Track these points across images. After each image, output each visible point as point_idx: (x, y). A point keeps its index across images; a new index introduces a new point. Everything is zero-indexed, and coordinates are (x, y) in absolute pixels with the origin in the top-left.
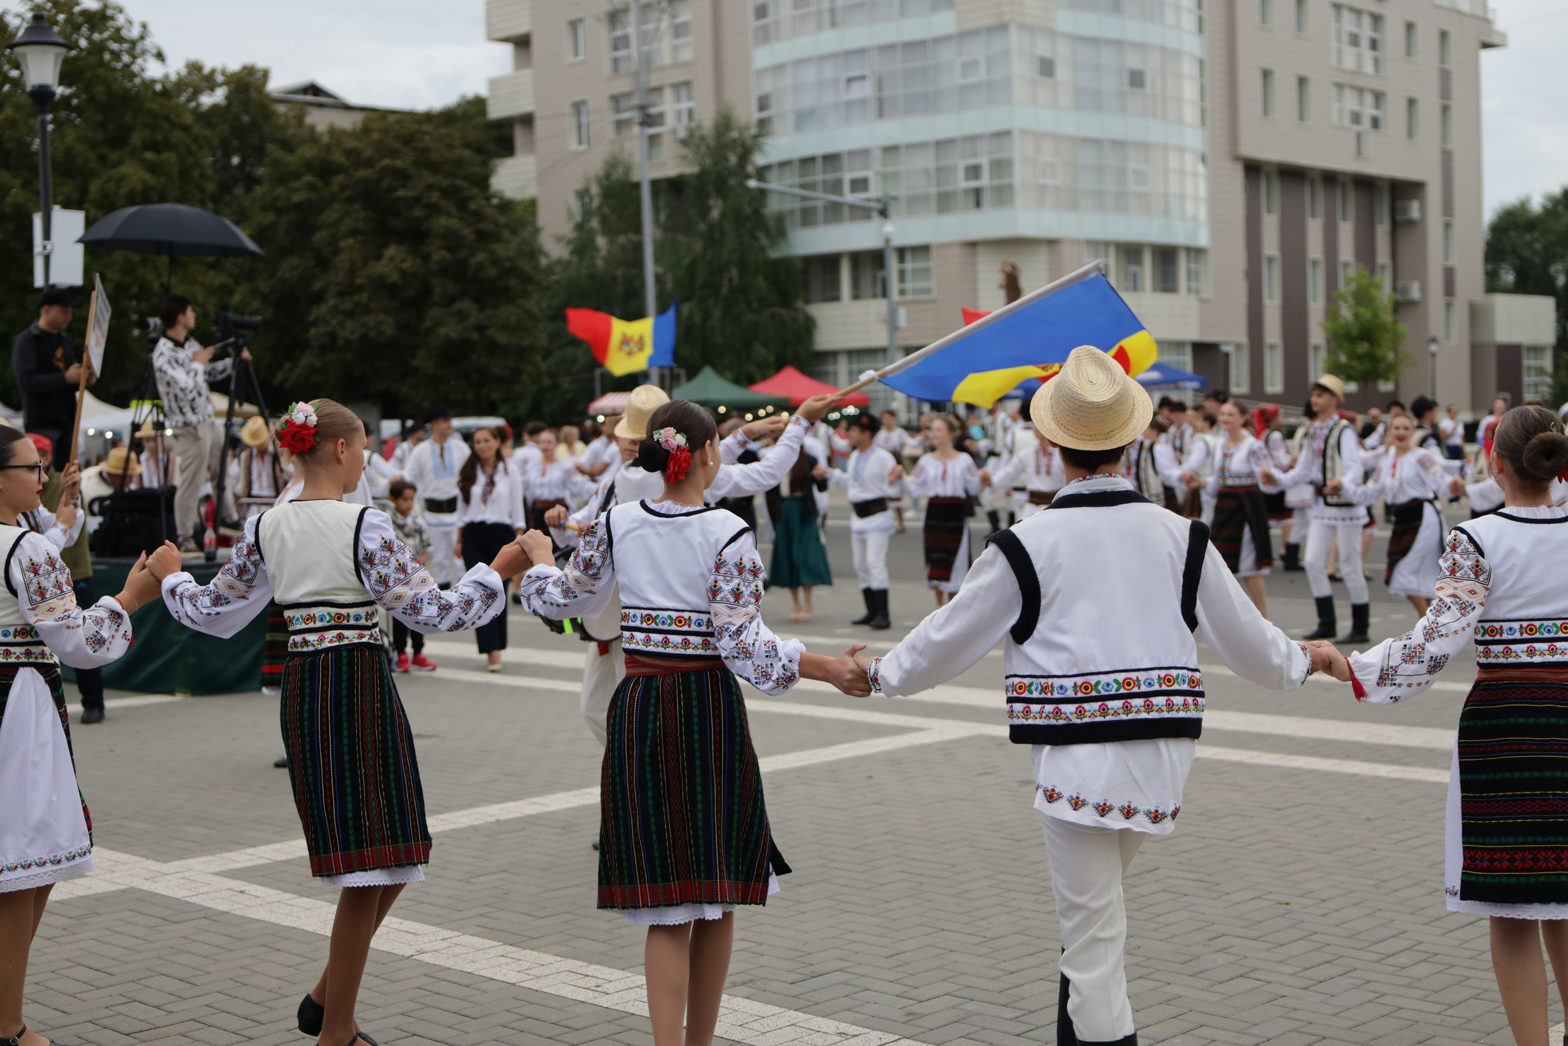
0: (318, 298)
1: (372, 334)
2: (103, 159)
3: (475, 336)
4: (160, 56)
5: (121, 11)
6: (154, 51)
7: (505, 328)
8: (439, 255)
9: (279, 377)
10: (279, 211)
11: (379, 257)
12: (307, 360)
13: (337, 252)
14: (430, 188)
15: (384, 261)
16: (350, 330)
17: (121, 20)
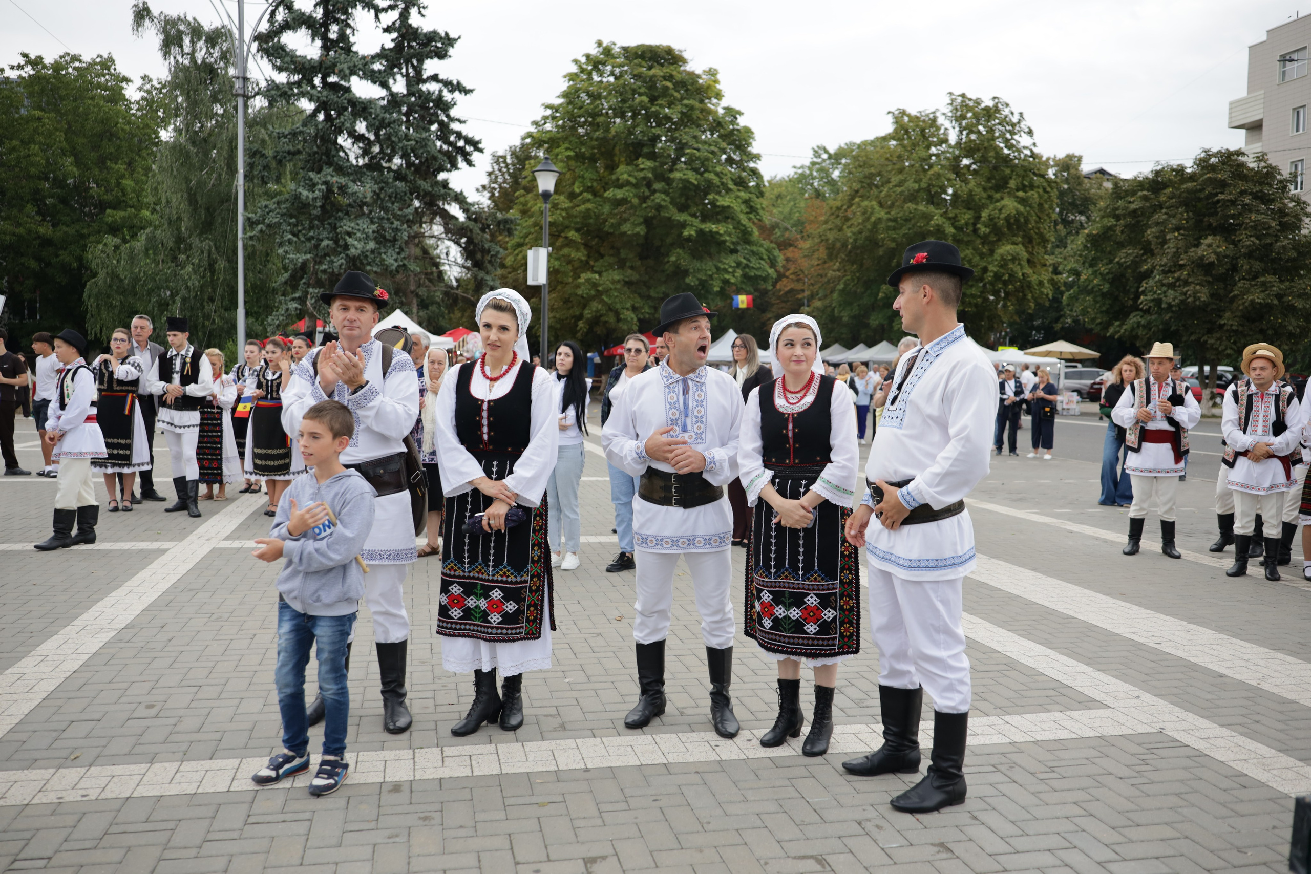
0: (1148, 275)
1: (1189, 300)
2: (990, 197)
3: (1276, 302)
4: (1030, 132)
5: (1007, 105)
6: (1027, 130)
7: (1299, 296)
8: (1247, 241)
9: (1111, 330)
10: (1118, 218)
11: (1197, 245)
12: (1134, 319)
13: (1165, 242)
14: (1243, 193)
15: (1203, 247)
16: (1171, 297)
17: (1006, 111)
